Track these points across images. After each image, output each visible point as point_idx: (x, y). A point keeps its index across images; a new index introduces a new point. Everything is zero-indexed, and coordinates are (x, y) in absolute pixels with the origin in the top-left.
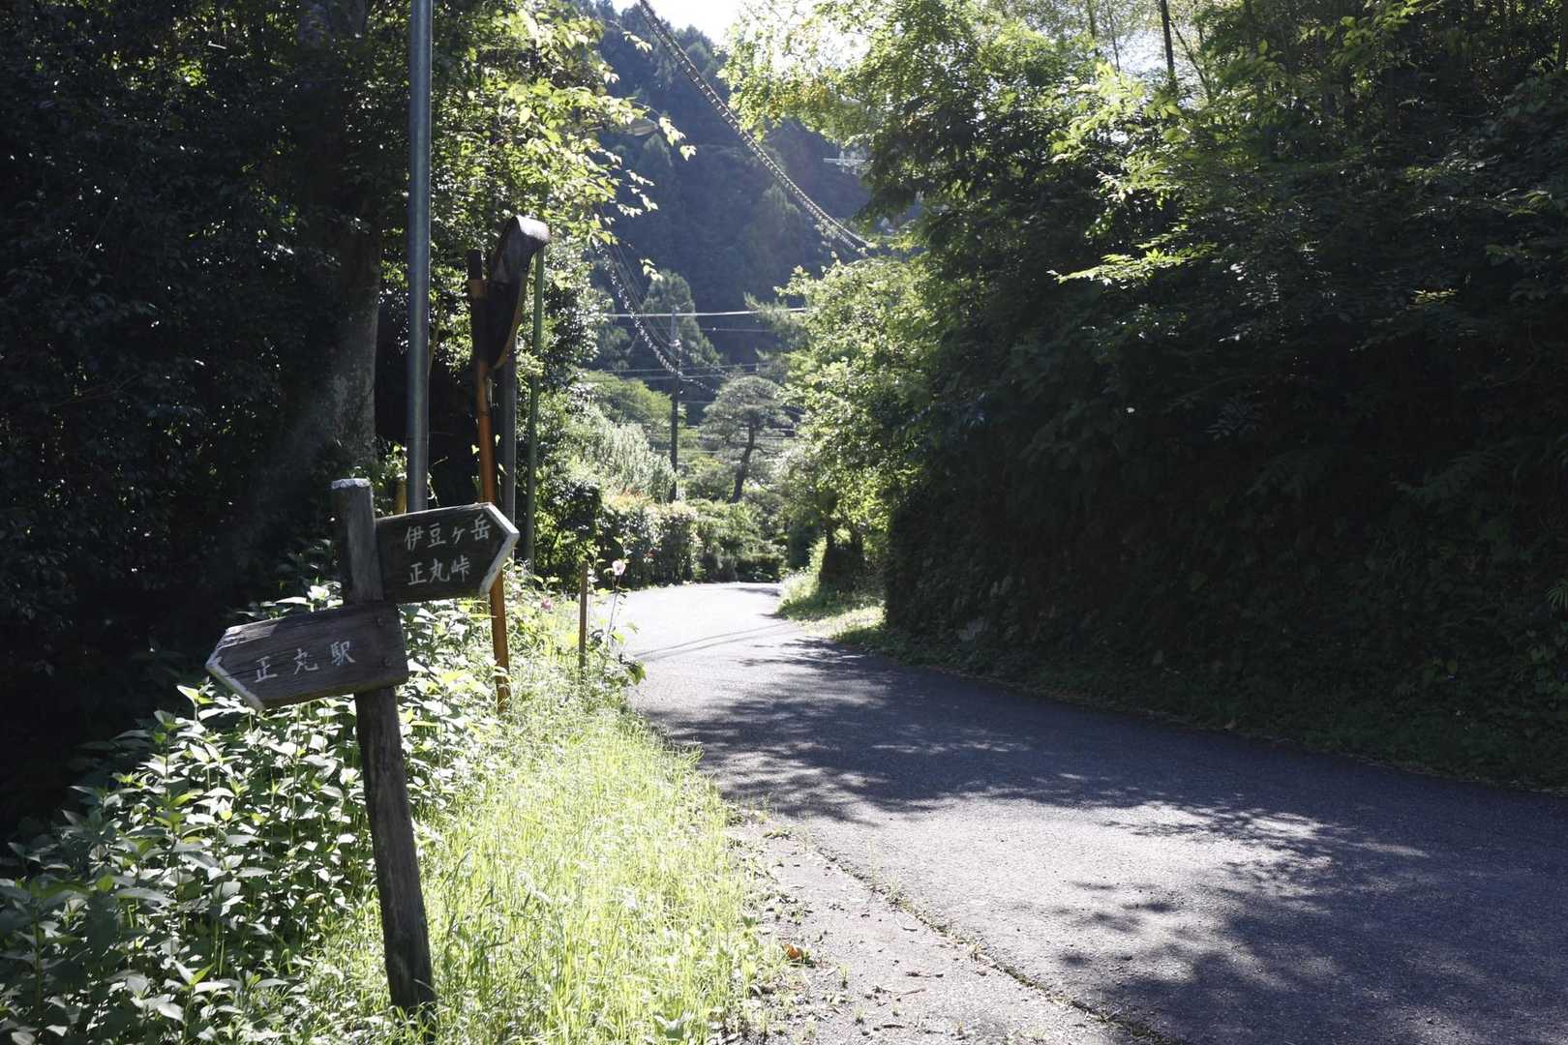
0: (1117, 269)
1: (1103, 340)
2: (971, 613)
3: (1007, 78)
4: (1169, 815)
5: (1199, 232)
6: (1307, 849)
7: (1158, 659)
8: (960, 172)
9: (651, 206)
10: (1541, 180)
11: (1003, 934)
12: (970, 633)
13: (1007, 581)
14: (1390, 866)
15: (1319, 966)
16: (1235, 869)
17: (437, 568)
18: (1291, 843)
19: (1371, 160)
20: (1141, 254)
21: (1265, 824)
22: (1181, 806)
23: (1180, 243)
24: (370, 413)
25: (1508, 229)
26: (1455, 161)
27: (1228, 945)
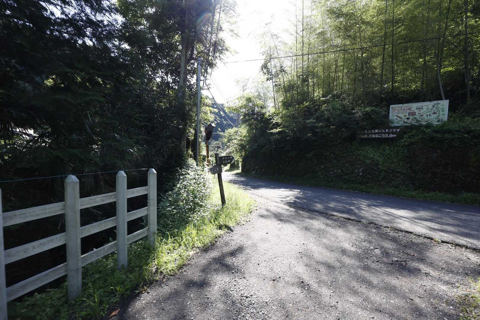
0: (275, 131)
1: (272, 138)
2: (253, 170)
3: (258, 107)
4: (284, 190)
5: (284, 127)
6: (300, 192)
7: (276, 175)
8: (253, 118)
9: (219, 122)
10: (320, 122)
11: (274, 199)
12: (253, 173)
13: (258, 166)
14: (309, 193)
15: (305, 201)
16: (293, 194)
17: (226, 161)
18: (298, 192)
19: (302, 119)
20: (277, 129)
21: (294, 190)
22: (285, 189)
23: (282, 128)
24: (186, 146)
25: (317, 127)
26: (311, 120)
27: (296, 200)
